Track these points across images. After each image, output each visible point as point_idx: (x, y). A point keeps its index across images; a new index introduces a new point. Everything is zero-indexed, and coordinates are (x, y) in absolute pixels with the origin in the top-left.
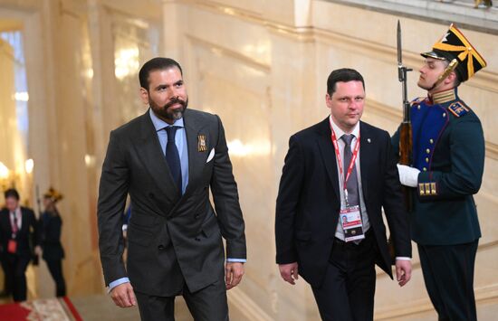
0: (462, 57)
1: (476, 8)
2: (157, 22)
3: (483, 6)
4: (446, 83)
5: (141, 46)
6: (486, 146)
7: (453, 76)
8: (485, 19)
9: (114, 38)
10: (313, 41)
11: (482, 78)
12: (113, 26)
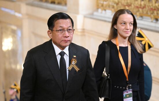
1: (152, 22)
2: (20, 27)
3: (154, 21)
5: (13, 37)
6: (153, 79)
8: (155, 27)
9: (2, 33)
10: (85, 35)
12: (2, 28)
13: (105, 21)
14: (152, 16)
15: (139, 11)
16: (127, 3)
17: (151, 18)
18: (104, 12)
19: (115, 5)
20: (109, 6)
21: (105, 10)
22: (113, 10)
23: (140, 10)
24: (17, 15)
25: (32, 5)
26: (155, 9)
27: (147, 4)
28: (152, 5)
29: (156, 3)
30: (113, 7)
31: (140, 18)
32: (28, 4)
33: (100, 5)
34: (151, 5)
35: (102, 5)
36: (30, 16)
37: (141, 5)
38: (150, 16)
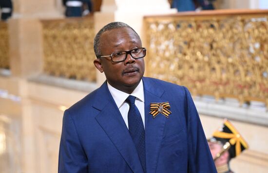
0: (233, 142)
1: (241, 107)
3: (245, 105)
4: (222, 160)
7: (227, 155)
8: (247, 115)
11: (247, 155)
14: (241, 97)
15: (217, 89)
16: (198, 77)
17: (239, 100)
23: (221, 88)
26: (245, 87)
27: (232, 78)
28: (240, 80)
29: (246, 75)
31: (221, 101)
32: (31, 81)
34: (238, 78)
36: (35, 101)
37: (221, 80)
38: (237, 97)
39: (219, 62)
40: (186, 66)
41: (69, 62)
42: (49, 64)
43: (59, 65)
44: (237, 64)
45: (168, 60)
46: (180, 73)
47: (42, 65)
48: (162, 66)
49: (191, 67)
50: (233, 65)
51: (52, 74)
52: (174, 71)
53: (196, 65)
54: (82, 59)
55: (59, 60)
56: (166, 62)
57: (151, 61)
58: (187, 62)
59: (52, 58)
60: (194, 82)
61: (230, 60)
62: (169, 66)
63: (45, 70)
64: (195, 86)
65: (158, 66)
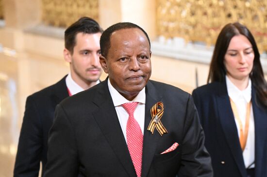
13: (173, 58)
14: (260, 46)
16: (213, 24)
18: (169, 41)
19: (191, 29)
20: (179, 30)
21: (172, 38)
22: (187, 37)
24: (8, 52)
25: (35, 33)
26: (264, 34)
27: (250, 24)
28: (259, 26)
29: (265, 21)
30: (187, 32)
32: (27, 32)
33: (162, 29)
34: (256, 25)
35: (167, 29)
36: (32, 54)
39: (235, 7)
40: (199, 12)
41: (70, 10)
42: (48, 12)
43: (59, 14)
44: (255, 8)
45: (179, 5)
46: (192, 20)
47: (40, 14)
48: (173, 12)
49: (205, 14)
50: (251, 10)
51: (52, 24)
52: (186, 18)
53: (210, 11)
54: (84, 6)
55: (59, 8)
56: (176, 8)
57: (160, 8)
58: (200, 7)
59: (51, 6)
60: (208, 29)
61: (248, 4)
62: (181, 12)
63: (44, 20)
64: (209, 35)
65: (169, 12)
